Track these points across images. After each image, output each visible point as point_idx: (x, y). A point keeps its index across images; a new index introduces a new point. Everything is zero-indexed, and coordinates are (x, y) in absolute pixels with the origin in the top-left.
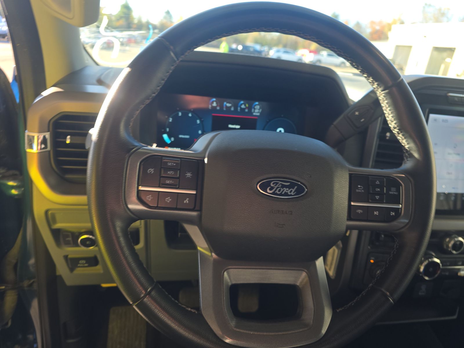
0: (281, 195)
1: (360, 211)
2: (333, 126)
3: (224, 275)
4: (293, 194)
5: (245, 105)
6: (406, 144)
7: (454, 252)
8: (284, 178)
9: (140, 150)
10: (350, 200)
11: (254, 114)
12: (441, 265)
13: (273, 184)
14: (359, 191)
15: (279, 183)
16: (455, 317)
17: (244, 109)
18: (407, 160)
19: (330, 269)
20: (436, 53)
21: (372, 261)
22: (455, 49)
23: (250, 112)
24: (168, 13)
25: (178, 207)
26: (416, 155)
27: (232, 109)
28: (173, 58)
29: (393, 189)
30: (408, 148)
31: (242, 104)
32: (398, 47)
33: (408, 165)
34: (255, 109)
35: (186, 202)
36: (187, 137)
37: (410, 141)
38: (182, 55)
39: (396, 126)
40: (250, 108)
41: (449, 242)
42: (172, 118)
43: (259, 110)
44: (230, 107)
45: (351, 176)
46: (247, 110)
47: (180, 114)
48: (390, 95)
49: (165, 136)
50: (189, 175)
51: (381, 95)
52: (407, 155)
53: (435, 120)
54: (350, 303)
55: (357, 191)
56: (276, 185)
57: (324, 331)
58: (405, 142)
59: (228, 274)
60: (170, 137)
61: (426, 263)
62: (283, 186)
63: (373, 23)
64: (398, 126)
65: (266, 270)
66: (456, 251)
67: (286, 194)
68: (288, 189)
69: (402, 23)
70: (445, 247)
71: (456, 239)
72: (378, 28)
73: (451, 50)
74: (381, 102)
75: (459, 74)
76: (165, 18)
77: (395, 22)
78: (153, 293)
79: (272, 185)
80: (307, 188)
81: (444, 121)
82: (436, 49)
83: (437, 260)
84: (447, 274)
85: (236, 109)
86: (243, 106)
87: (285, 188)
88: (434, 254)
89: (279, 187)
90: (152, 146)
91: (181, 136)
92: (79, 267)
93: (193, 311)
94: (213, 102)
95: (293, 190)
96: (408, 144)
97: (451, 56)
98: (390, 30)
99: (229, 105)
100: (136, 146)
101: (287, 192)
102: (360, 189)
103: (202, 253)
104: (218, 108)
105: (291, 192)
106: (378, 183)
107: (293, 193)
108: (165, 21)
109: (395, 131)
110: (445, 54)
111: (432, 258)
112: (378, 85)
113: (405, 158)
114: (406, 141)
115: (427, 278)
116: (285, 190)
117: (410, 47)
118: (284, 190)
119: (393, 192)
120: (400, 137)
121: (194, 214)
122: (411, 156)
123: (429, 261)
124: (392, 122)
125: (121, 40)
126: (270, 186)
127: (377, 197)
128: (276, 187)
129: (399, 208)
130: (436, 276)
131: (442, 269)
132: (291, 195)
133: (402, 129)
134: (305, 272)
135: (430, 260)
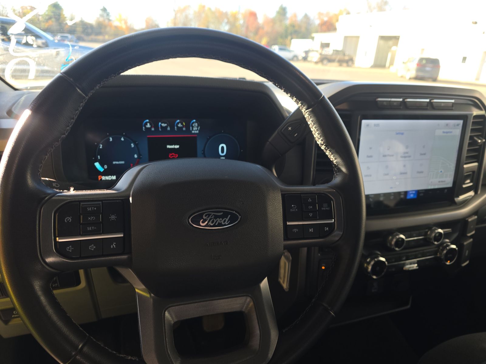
0: (214, 226)
1: (295, 230)
2: (268, 143)
3: (166, 314)
4: (227, 224)
5: (182, 124)
6: (334, 159)
7: (397, 249)
8: (217, 208)
9: (54, 198)
10: (285, 220)
11: (193, 132)
12: (386, 263)
13: (206, 216)
14: (293, 210)
15: (212, 214)
16: (409, 307)
17: (181, 128)
18: (337, 175)
19: (284, 282)
20: (382, 42)
21: (323, 268)
22: (399, 37)
23: (188, 131)
24: (104, 10)
25: (104, 254)
26: (344, 169)
27: (169, 129)
28: (80, 94)
29: (325, 205)
30: (336, 162)
31: (178, 123)
32: (346, 38)
33: (337, 180)
34: (193, 127)
35: (113, 246)
36: (123, 162)
37: (337, 156)
38: (92, 90)
39: (322, 143)
40: (188, 126)
41: (392, 240)
42: (101, 144)
43: (198, 127)
44: (166, 127)
45: (283, 196)
46: (184, 129)
47: (111, 139)
48: (314, 113)
49: (97, 165)
50: (113, 217)
51: (306, 113)
52: (336, 169)
53: (368, 125)
54: (296, 321)
55: (291, 210)
56: (208, 217)
57: (270, 355)
58: (332, 157)
59: (169, 313)
60: (102, 165)
61: (372, 263)
62: (216, 217)
63: (320, 14)
64: (324, 143)
65: (209, 302)
66: (399, 248)
67: (220, 225)
68: (221, 219)
69: (348, 13)
70: (389, 245)
71: (397, 237)
72: (326, 19)
73: (397, 38)
74: (307, 120)
75: (404, 62)
76: (102, 16)
77: (341, 13)
78: (85, 349)
79: (204, 218)
80: (240, 215)
81: (375, 125)
82: (382, 38)
83: (383, 259)
84: (394, 270)
85: (172, 127)
86: (180, 125)
87: (218, 219)
88: (379, 253)
89: (212, 218)
90: (69, 190)
91: (114, 163)
92: (14, 318)
93: (134, 359)
94: (146, 124)
95: (227, 220)
96: (335, 159)
97: (396, 44)
98: (337, 20)
99: (163, 125)
100: (49, 194)
101: (220, 222)
102: (294, 208)
103: (140, 295)
104: (153, 129)
105: (225, 221)
106: (310, 200)
107: (227, 222)
108: (101, 19)
109: (323, 147)
110: (391, 43)
111: (378, 257)
112: (302, 104)
113: (335, 172)
114: (334, 156)
115: (375, 277)
116: (219, 220)
117: (358, 37)
118: (217, 220)
119: (325, 208)
120: (328, 153)
121: (125, 257)
122: (339, 170)
123: (375, 261)
124: (319, 139)
125: (36, 59)
126: (203, 218)
127: (311, 215)
128: (209, 219)
129: (332, 223)
130: (383, 274)
131: (388, 266)
132: (225, 225)
133: (328, 145)
134: (249, 297)
135: (376, 259)
